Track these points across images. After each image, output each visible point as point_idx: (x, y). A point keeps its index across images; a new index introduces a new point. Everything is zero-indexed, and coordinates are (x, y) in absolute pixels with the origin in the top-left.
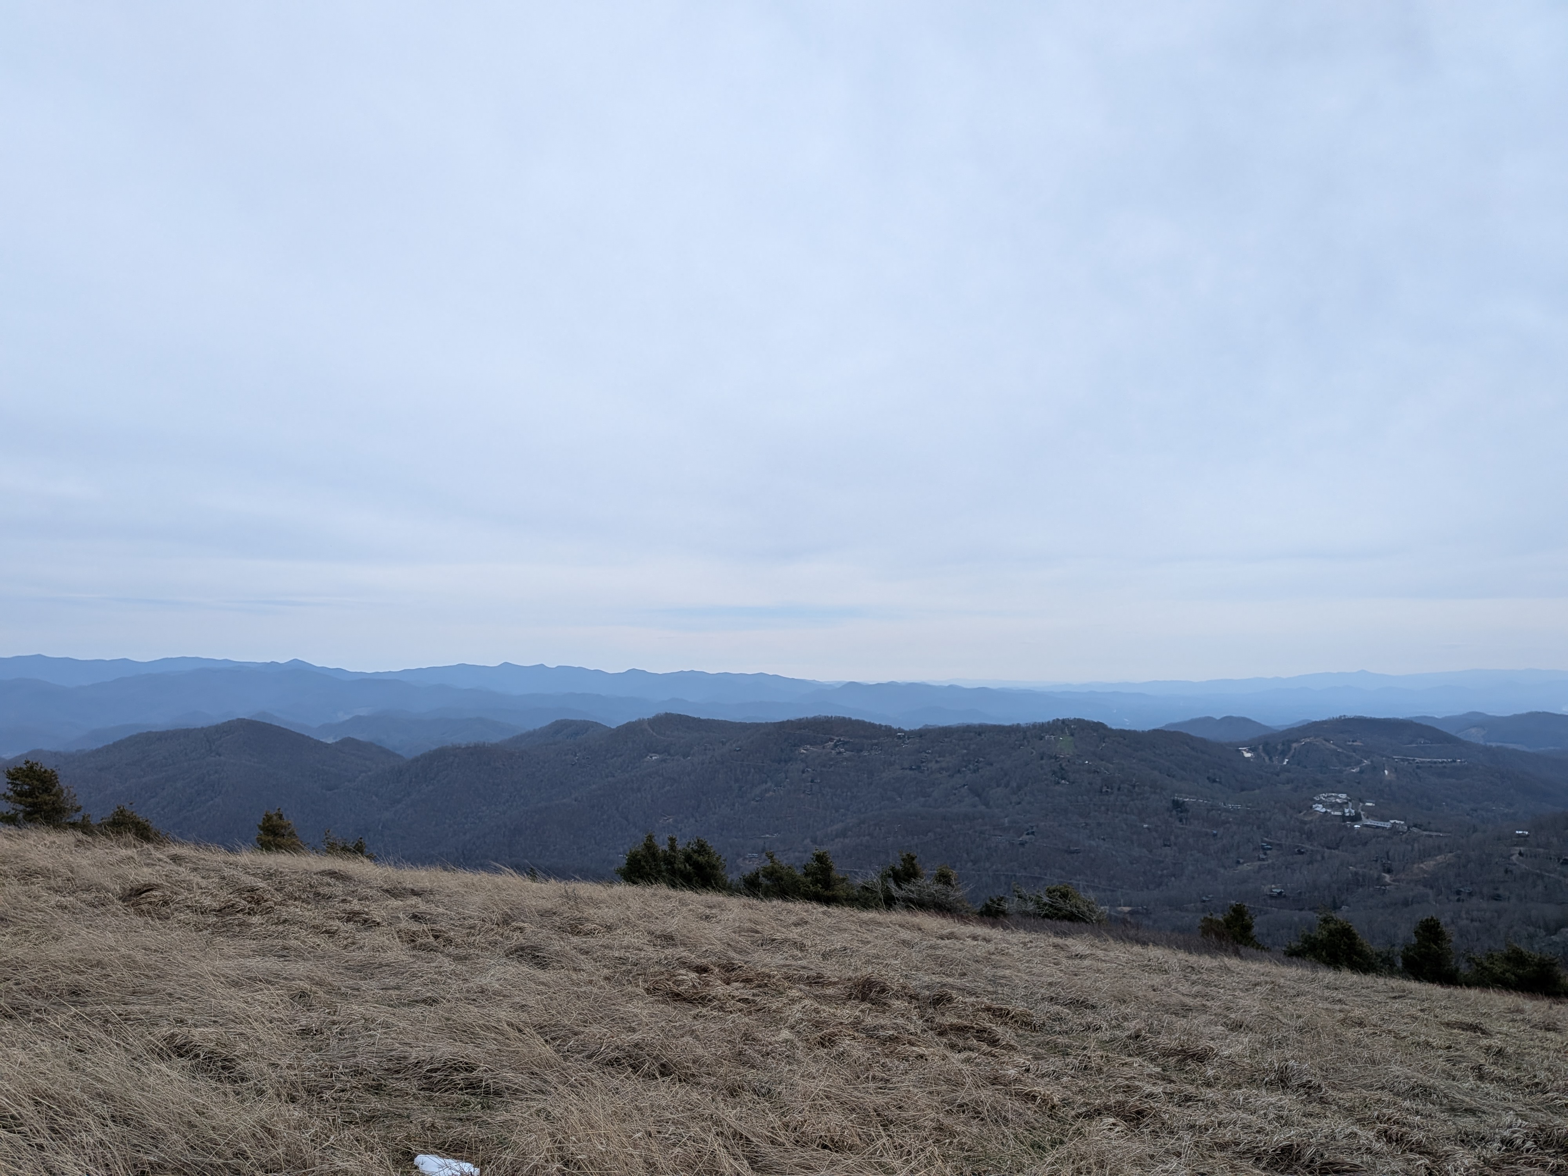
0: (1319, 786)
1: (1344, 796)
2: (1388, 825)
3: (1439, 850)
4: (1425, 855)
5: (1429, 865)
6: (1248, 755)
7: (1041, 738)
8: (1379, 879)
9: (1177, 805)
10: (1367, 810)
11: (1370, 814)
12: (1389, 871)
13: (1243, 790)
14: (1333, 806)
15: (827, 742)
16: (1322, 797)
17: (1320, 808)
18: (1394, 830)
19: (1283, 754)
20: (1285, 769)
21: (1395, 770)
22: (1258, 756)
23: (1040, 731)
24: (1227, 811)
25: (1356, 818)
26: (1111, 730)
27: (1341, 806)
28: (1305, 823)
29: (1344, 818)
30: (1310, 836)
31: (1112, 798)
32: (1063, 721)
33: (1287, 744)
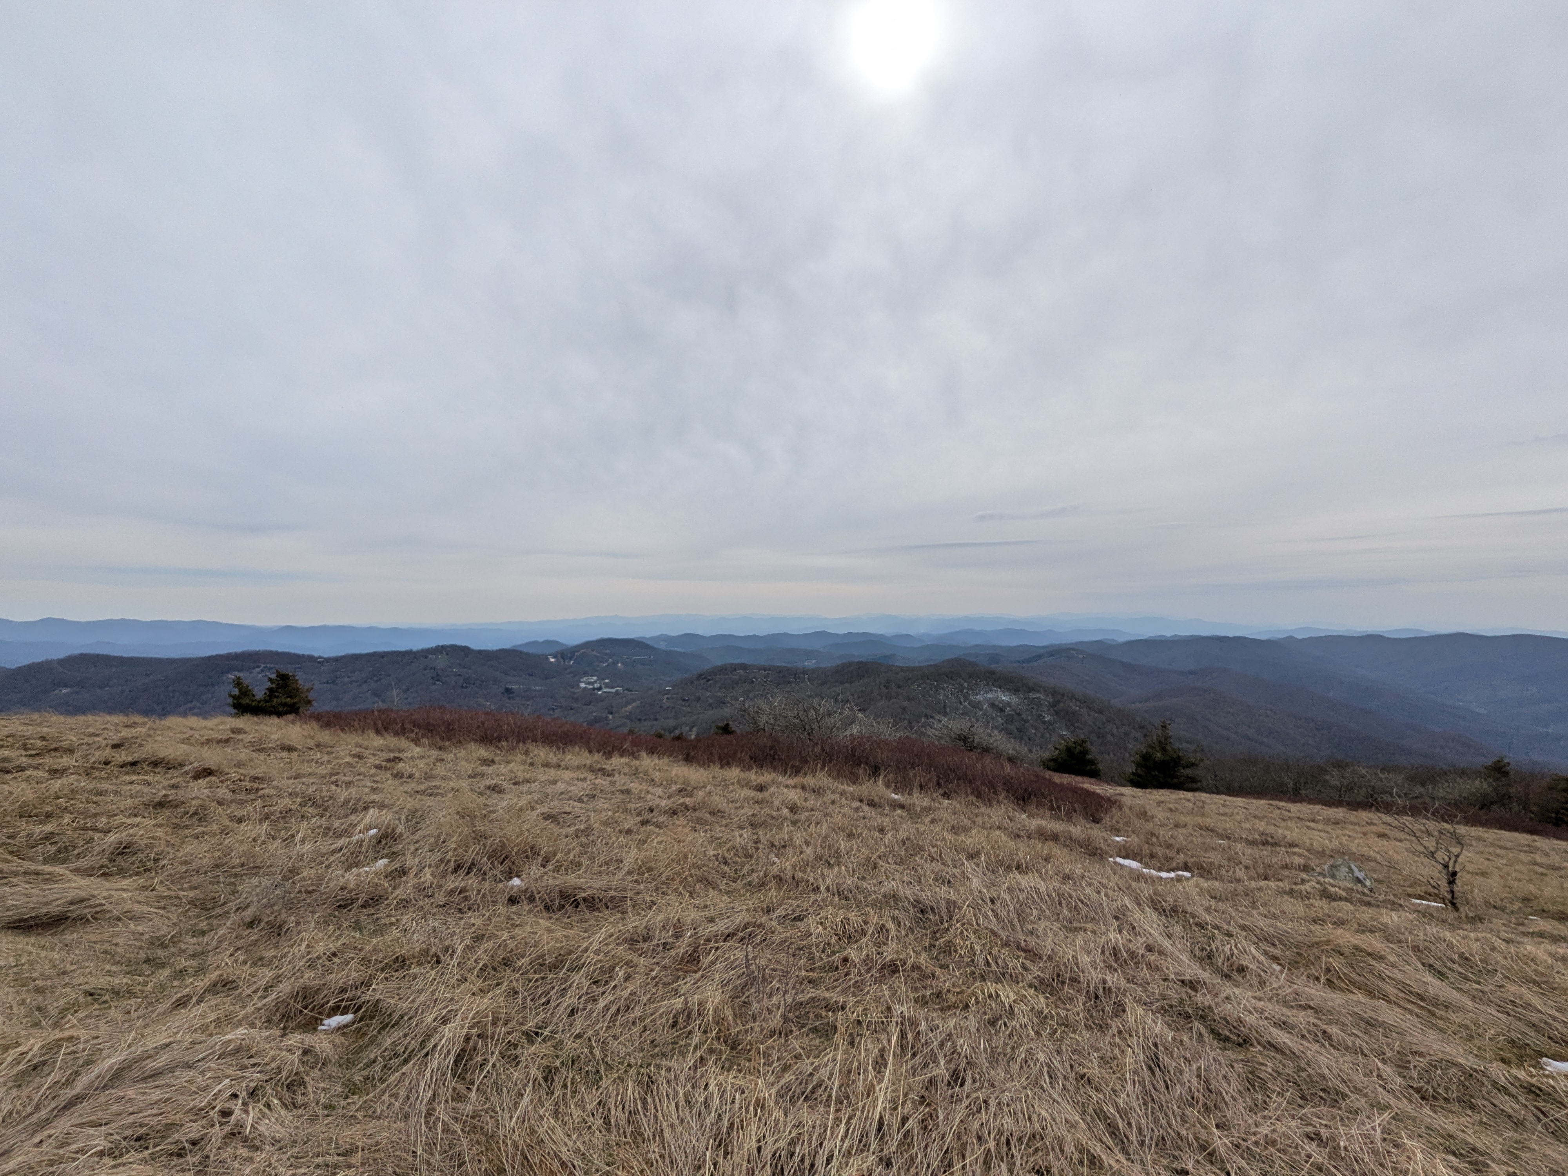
0: (586, 674)
1: (595, 678)
2: (614, 690)
3: (634, 700)
4: (628, 703)
5: (629, 708)
6: (552, 660)
7: (426, 657)
8: (607, 717)
9: (508, 690)
10: (605, 684)
11: (607, 686)
12: (611, 713)
13: (546, 679)
14: (589, 683)
15: (254, 668)
16: (584, 679)
17: (583, 685)
18: (617, 693)
19: (571, 659)
20: (571, 666)
21: (623, 663)
22: (557, 661)
23: (425, 653)
24: (535, 690)
25: (599, 689)
26: (473, 650)
27: (593, 683)
28: (574, 693)
29: (594, 689)
30: (577, 700)
31: (469, 689)
32: (442, 647)
33: (573, 653)
